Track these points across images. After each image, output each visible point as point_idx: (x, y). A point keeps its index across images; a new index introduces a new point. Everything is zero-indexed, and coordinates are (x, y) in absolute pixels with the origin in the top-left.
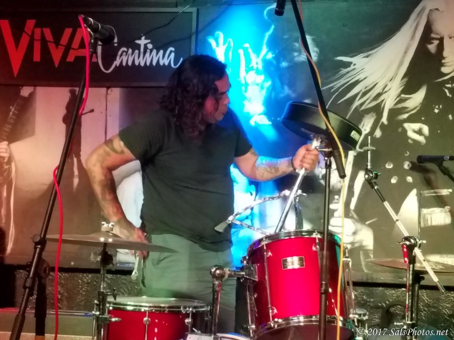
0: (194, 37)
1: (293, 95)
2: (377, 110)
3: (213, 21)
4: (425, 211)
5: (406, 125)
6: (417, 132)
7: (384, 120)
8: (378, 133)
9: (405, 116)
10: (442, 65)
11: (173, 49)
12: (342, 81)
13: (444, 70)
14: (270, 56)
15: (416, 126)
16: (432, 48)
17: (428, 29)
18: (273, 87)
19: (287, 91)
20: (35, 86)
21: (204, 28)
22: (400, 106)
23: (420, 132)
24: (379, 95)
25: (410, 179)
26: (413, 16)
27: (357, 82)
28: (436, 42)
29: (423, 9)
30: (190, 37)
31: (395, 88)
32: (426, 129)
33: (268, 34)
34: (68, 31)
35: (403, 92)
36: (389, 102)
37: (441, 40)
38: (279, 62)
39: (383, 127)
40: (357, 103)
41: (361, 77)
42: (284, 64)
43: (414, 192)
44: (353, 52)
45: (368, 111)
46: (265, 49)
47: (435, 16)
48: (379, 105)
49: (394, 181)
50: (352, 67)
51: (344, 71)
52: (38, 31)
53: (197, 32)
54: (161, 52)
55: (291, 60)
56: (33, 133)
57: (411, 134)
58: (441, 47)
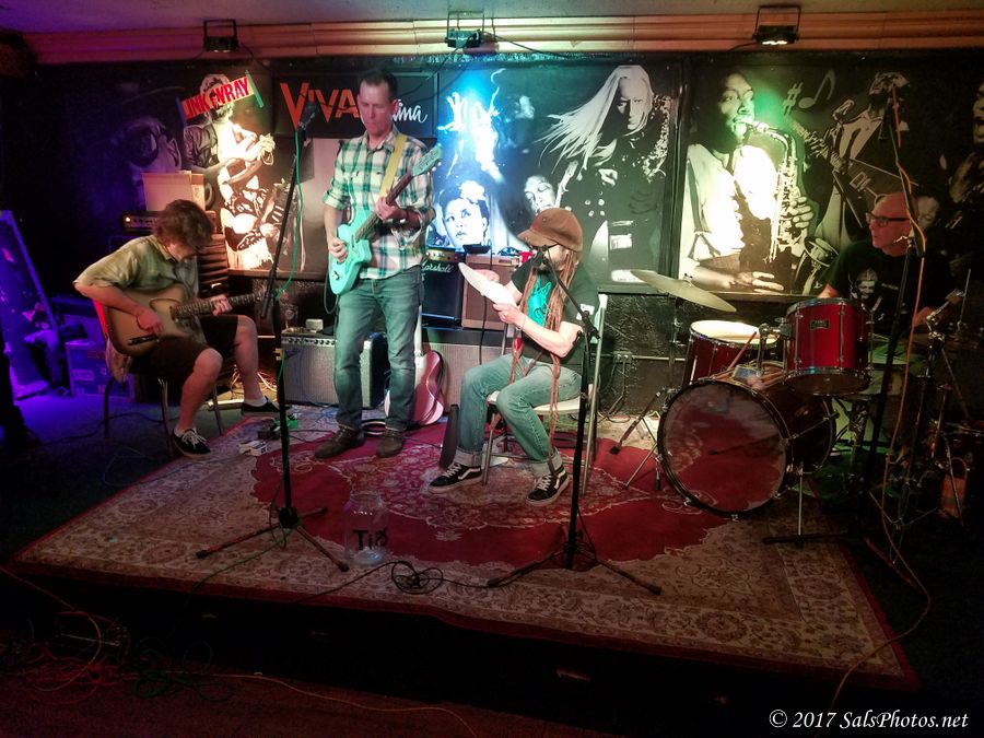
0: (436, 98)
1: (515, 146)
2: (580, 158)
3: (451, 84)
4: (613, 237)
5: (601, 171)
6: (608, 176)
7: (585, 166)
8: (580, 177)
9: (600, 163)
10: (629, 123)
11: (418, 107)
12: (553, 135)
13: (630, 127)
14: (496, 113)
15: (609, 171)
16: (621, 109)
17: (619, 93)
18: (500, 139)
19: (510, 142)
20: (312, 138)
21: (443, 90)
22: (596, 155)
23: (611, 176)
24: (581, 146)
25: (602, 213)
26: (607, 83)
27: (564, 136)
28: (625, 104)
29: (615, 77)
30: (433, 97)
31: (593, 140)
32: (615, 174)
33: (494, 96)
34: (335, 93)
35: (599, 144)
36: (588, 152)
37: (628, 102)
38: (503, 119)
39: (583, 172)
40: (564, 153)
41: (567, 131)
42: (507, 120)
43: (606, 222)
44: (561, 111)
45: (572, 159)
46: (492, 107)
47: (624, 83)
48: (580, 155)
49: (591, 214)
50: (560, 123)
51: (555, 126)
52: (311, 92)
53: (438, 93)
54: (410, 110)
55: (513, 117)
56: (312, 176)
57: (604, 178)
58: (628, 108)
